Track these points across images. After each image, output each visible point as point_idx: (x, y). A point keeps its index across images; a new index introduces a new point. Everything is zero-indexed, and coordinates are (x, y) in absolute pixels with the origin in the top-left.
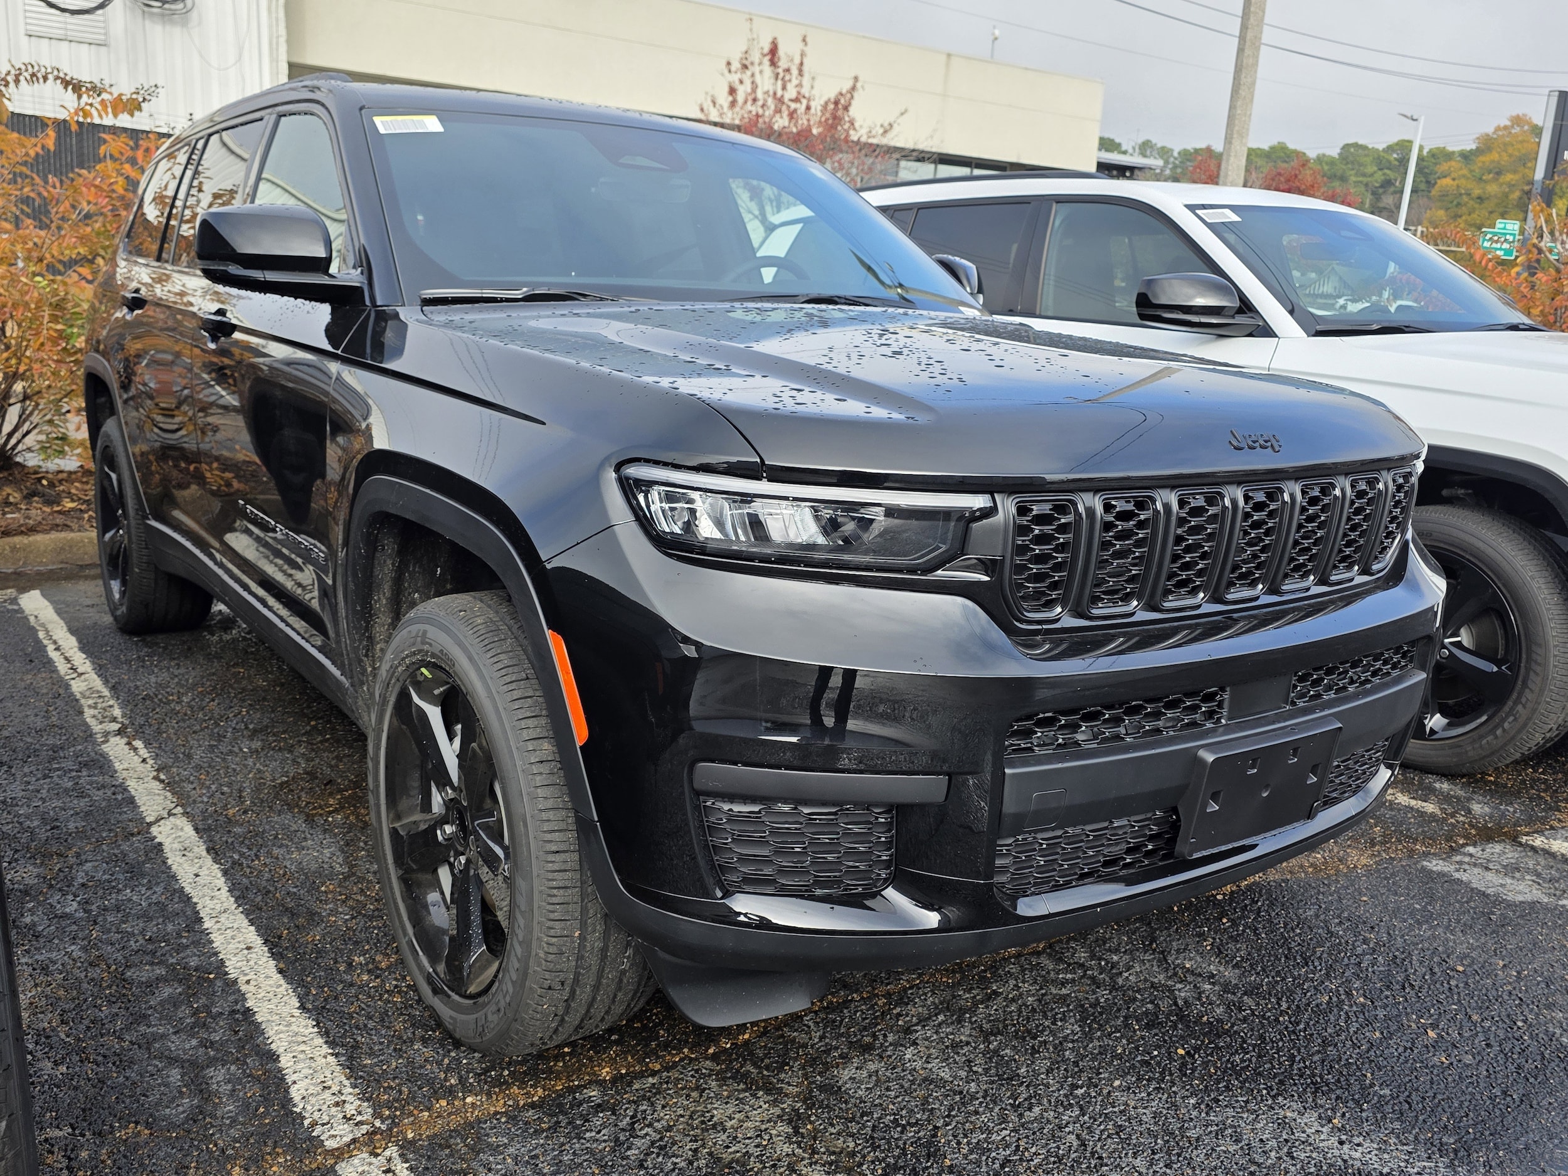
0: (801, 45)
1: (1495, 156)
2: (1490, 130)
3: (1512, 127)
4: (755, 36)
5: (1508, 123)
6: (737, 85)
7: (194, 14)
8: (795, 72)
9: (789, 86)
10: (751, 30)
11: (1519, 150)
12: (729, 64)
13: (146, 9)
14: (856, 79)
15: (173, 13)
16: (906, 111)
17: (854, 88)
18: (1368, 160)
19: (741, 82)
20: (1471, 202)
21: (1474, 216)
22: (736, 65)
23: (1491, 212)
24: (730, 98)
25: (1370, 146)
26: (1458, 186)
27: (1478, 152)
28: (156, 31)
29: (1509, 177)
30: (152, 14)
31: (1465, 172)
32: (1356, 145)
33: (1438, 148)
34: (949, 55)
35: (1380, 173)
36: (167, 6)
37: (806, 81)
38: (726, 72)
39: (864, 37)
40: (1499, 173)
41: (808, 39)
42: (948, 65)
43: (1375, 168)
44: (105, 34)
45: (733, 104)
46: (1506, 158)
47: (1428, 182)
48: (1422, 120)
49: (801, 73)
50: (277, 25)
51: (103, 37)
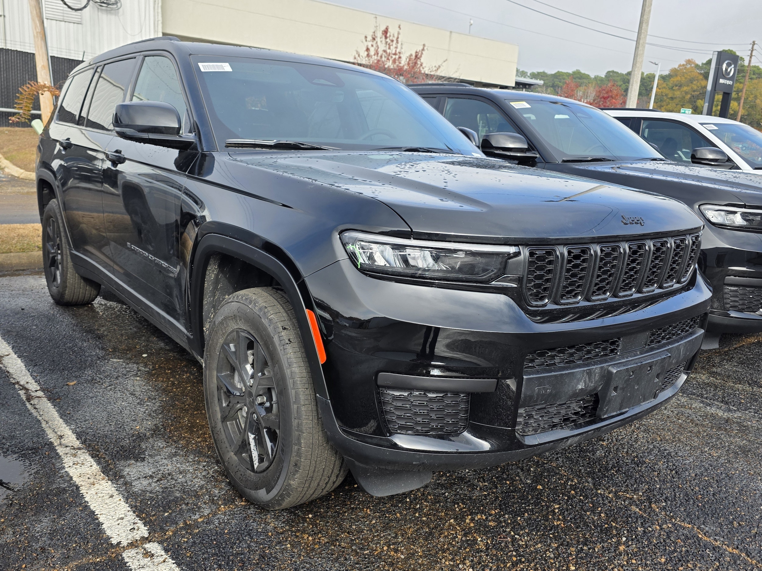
0: (398, 29)
1: (679, 78)
2: (676, 66)
3: (687, 65)
4: (378, 25)
5: (685, 63)
6: (370, 47)
7: (121, 10)
8: (395, 42)
9: (391, 47)
10: (376, 22)
11: (690, 76)
12: (366, 37)
13: (100, 7)
14: (424, 45)
15: (112, 9)
16: (446, 60)
17: (423, 50)
18: (619, 78)
19: (372, 46)
20: (668, 100)
21: (669, 106)
22: (369, 38)
23: (677, 105)
24: (366, 53)
25: (620, 72)
26: (662, 92)
27: (669, 76)
28: (104, 17)
29: (685, 88)
30: (102, 10)
31: (665, 85)
32: (613, 72)
33: (650, 74)
34: (451, 32)
35: (624, 85)
36: (109, 6)
37: (399, 45)
38: (364, 41)
39: (414, 23)
40: (681, 86)
41: (401, 27)
42: (450, 37)
43: (622, 83)
44: (81, 19)
45: (368, 55)
46: (684, 79)
47: (646, 90)
48: (660, 65)
49: (397, 42)
50: (158, 15)
51: (80, 20)
